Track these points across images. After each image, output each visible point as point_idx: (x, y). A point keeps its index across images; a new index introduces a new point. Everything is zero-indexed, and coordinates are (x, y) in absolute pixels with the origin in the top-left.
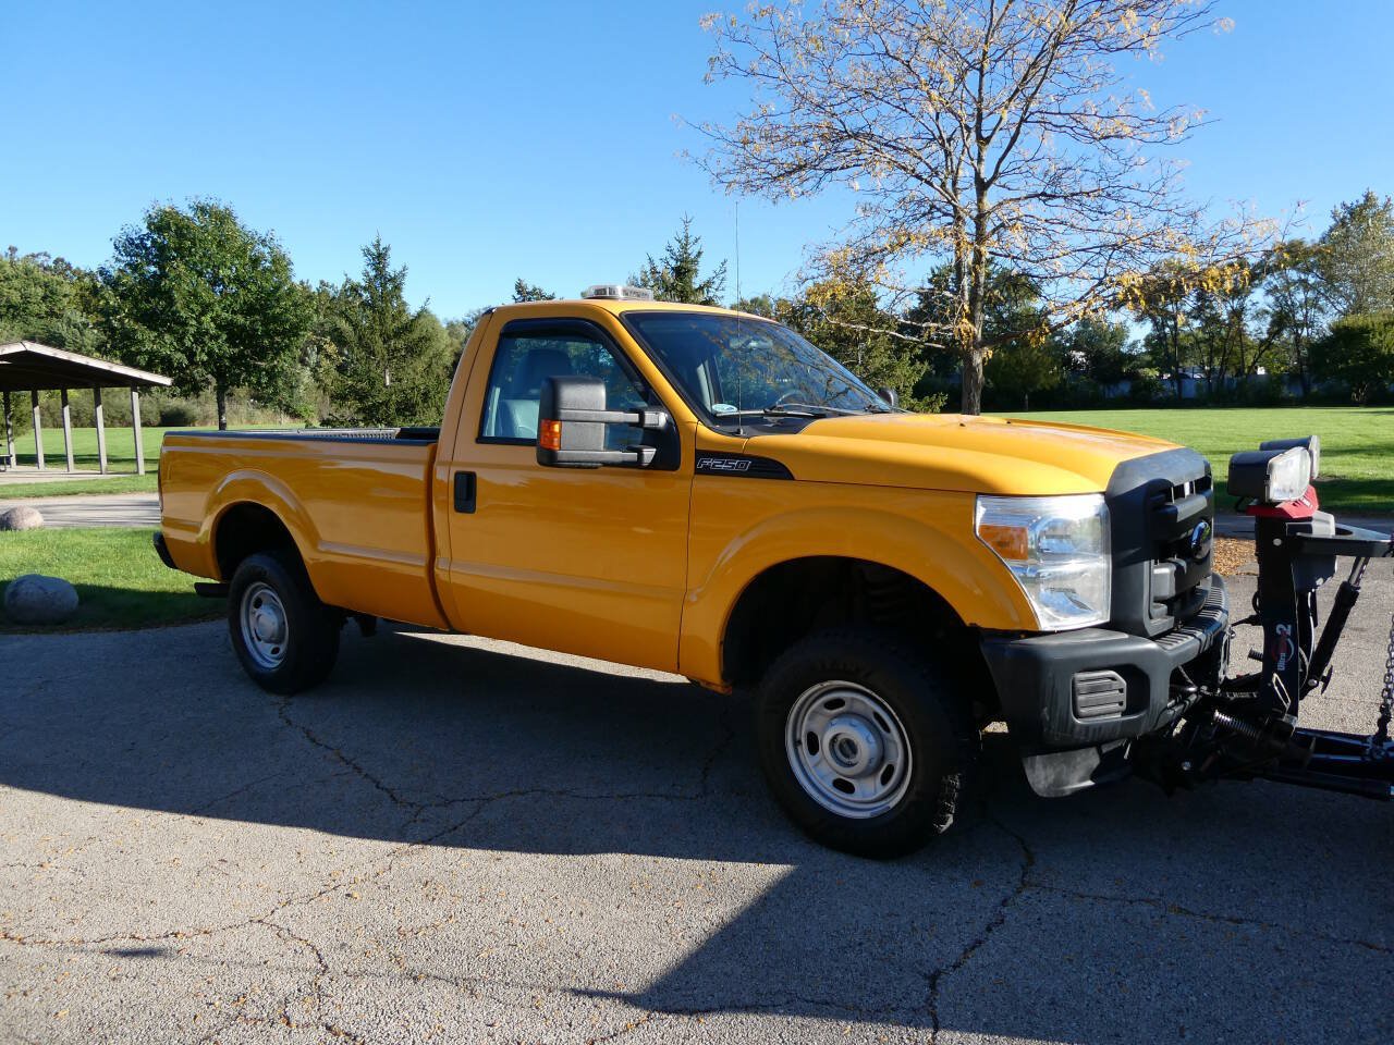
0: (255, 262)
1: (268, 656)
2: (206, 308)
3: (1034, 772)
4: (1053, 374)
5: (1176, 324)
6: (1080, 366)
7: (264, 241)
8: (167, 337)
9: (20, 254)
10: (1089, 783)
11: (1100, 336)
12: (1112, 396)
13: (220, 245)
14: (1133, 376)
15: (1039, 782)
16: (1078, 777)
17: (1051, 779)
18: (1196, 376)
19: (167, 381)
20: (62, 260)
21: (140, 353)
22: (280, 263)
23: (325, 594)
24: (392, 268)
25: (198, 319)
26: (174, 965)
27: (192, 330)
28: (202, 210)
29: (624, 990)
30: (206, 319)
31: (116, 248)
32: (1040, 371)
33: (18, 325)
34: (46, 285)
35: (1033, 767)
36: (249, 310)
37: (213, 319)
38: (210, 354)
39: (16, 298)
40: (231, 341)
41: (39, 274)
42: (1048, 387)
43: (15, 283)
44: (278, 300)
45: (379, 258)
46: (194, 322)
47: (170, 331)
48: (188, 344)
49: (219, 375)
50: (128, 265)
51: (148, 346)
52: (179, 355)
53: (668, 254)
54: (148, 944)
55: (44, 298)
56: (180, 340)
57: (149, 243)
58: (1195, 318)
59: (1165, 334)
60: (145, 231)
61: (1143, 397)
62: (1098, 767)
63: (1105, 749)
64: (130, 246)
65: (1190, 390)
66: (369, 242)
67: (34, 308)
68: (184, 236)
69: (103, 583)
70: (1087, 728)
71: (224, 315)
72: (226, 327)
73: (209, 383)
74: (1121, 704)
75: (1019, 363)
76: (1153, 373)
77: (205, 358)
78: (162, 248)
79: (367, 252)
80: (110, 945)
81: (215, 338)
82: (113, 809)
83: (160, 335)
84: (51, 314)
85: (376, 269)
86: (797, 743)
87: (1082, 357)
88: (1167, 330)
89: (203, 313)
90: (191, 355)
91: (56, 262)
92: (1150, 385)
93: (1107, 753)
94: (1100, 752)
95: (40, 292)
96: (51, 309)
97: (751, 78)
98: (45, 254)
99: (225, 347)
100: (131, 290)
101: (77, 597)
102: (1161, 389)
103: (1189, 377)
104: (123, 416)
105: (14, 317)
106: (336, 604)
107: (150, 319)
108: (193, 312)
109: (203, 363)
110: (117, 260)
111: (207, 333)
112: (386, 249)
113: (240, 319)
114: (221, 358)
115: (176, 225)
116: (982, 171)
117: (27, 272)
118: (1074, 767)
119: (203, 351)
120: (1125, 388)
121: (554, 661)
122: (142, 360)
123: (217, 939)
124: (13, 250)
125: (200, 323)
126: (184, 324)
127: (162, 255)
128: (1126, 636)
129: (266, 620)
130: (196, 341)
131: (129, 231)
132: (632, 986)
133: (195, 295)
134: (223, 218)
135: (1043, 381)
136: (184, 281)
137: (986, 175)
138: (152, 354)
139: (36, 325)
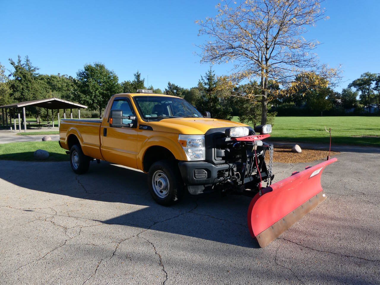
0: (109, 78)
1: (76, 166)
2: (97, 89)
3: (190, 189)
4: (330, 106)
5: (369, 92)
6: (339, 103)
7: (111, 72)
8: (88, 96)
9: (61, 75)
10: (202, 192)
11: (349, 95)
12: (349, 112)
13: (101, 74)
14: (356, 106)
15: (191, 191)
16: (200, 190)
17: (194, 191)
18: (375, 107)
19: (86, 107)
20: (71, 76)
21: (82, 100)
22: (115, 78)
23: (85, 153)
24: (141, 79)
25: (95, 92)
26: (33, 213)
27: (94, 95)
28: (97, 65)
29: (102, 220)
30: (97, 92)
31: (77, 75)
32: (326, 105)
33: (60, 93)
34: (67, 83)
35: (189, 188)
36: (107, 90)
37: (99, 92)
38: (98, 100)
39: (60, 86)
40: (103, 98)
41: (65, 80)
42: (328, 110)
43: (60, 82)
44: (114, 87)
45: (138, 76)
46: (94, 93)
47: (89, 95)
48: (93, 98)
49: (100, 105)
50: (80, 79)
51: (83, 99)
52: (90, 101)
53: (206, 75)
54: (31, 210)
55: (66, 86)
56: (91, 97)
57: (85, 74)
58: (375, 90)
59: (365, 95)
60: (84, 71)
61: (358, 112)
62: (204, 189)
63: (206, 186)
64: (80, 74)
65: (372, 111)
66: (136, 73)
67: (64, 89)
68: (92, 72)
69: (56, 152)
70: (197, 181)
71: (101, 91)
72: (102, 94)
73: (98, 108)
74: (206, 176)
75: (319, 102)
76: (362, 106)
77: (97, 101)
78: (88, 75)
79: (135, 75)
80: (25, 209)
81: (99, 96)
82: (36, 191)
83: (86, 96)
84: (68, 90)
85: (137, 79)
86: (154, 183)
87: (340, 101)
88: (366, 93)
89: (96, 91)
90: (93, 101)
91: (69, 77)
92: (360, 109)
93: (206, 187)
94: (204, 186)
95: (66, 84)
96: (68, 89)
97: (209, 34)
98: (67, 75)
99: (101, 99)
100: (80, 85)
101: (49, 155)
102: (363, 111)
103: (373, 107)
104: (83, 115)
105: (59, 91)
106: (87, 155)
107: (84, 92)
108: (94, 90)
109: (96, 103)
110: (78, 78)
111: (97, 95)
112: (140, 74)
113: (105, 92)
114: (100, 101)
115: (91, 69)
116: (267, 56)
117: (63, 80)
118: (199, 189)
119: (96, 100)
120: (352, 110)
121: (126, 168)
122: (82, 102)
123: (42, 210)
124: (59, 74)
125: (96, 93)
126: (92, 93)
127: (87, 77)
128: (207, 163)
129: (76, 159)
130: (94, 98)
131: (81, 71)
132: (103, 220)
133: (94, 86)
134: (102, 67)
135: (327, 108)
136: (92, 82)
137: (268, 57)
138: (85, 100)
139: (64, 93)
